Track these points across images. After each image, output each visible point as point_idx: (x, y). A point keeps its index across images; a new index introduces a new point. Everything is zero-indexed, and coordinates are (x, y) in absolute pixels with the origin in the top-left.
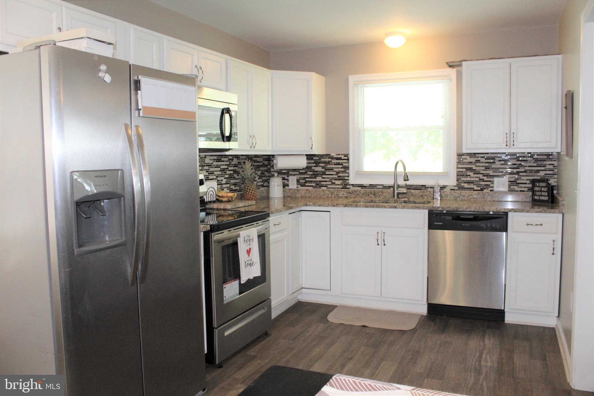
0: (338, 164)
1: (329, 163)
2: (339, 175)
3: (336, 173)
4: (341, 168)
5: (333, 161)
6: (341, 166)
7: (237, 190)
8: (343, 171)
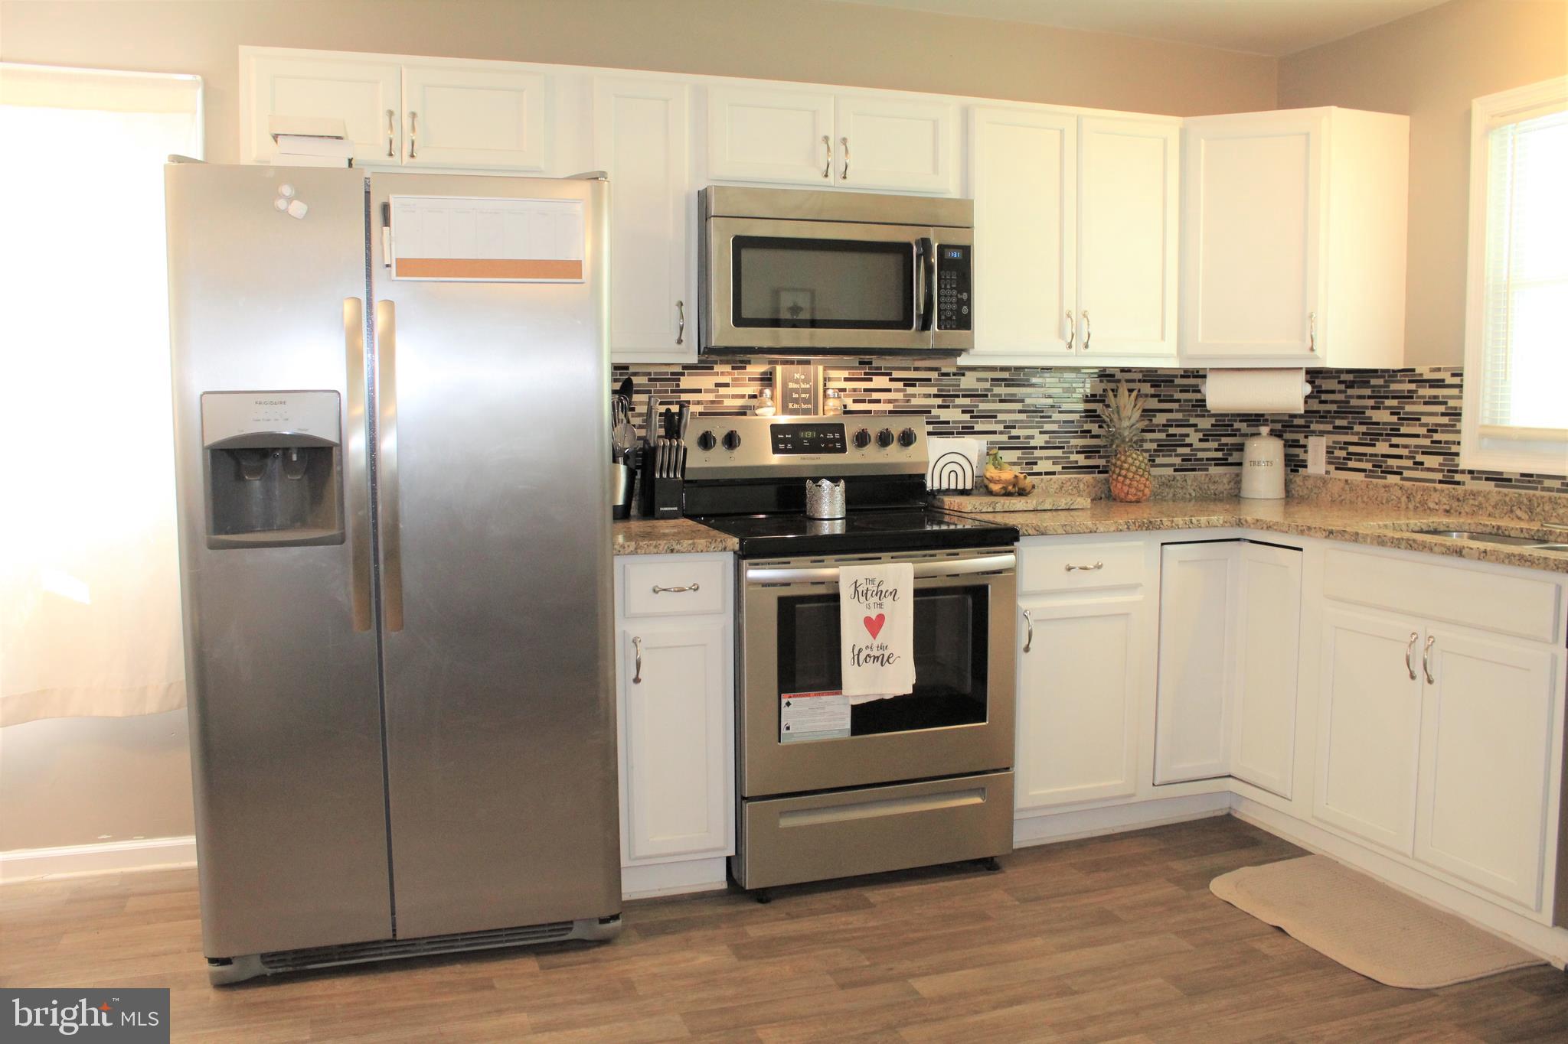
0: (1434, 401)
1: (1409, 397)
2: (1436, 437)
3: (1429, 431)
4: (1443, 414)
5: (1422, 392)
6: (1441, 409)
7: (1098, 467)
8: (1445, 425)
